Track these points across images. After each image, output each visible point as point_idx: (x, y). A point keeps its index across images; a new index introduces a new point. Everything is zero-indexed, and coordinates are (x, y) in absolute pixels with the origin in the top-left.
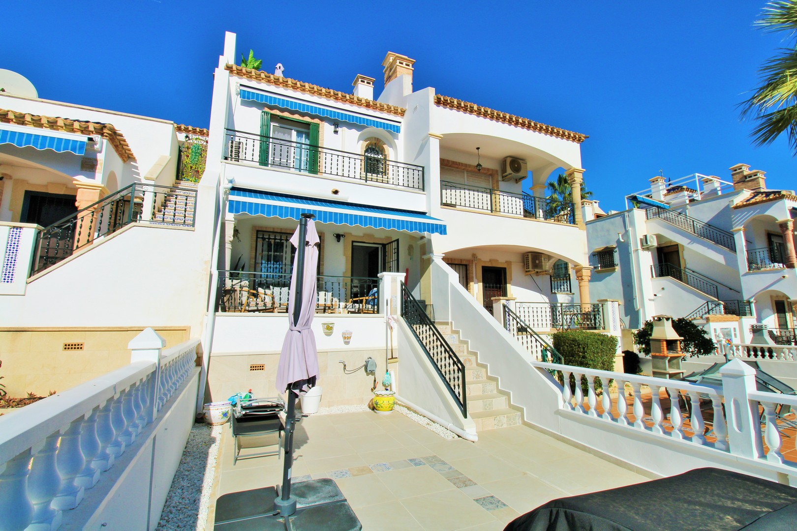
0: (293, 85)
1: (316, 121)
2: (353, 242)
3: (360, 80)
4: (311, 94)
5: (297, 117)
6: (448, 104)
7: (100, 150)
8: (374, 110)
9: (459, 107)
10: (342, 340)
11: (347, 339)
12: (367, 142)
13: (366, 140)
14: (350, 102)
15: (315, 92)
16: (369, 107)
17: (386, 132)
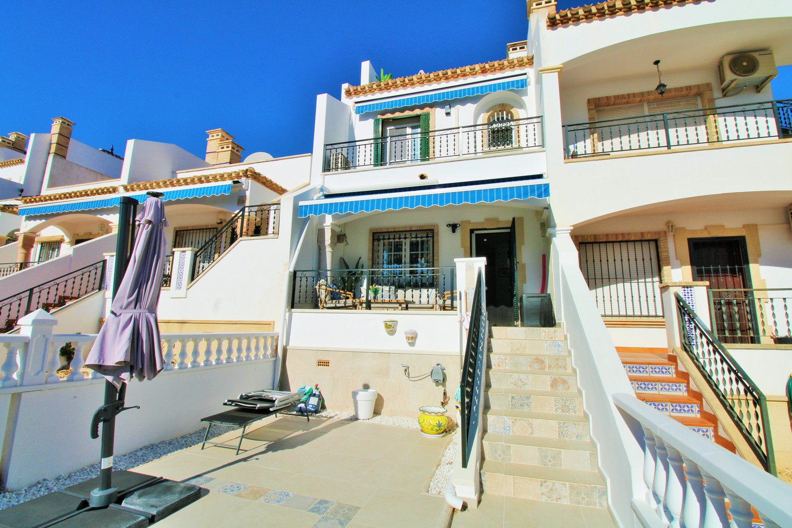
0: (402, 83)
1: (427, 110)
2: (472, 231)
3: (511, 49)
4: (421, 85)
5: (408, 113)
6: (570, 19)
8: (492, 73)
9: (589, 16)
10: (405, 342)
11: (412, 339)
12: (490, 113)
13: (488, 111)
14: (463, 76)
15: (424, 81)
16: (486, 72)
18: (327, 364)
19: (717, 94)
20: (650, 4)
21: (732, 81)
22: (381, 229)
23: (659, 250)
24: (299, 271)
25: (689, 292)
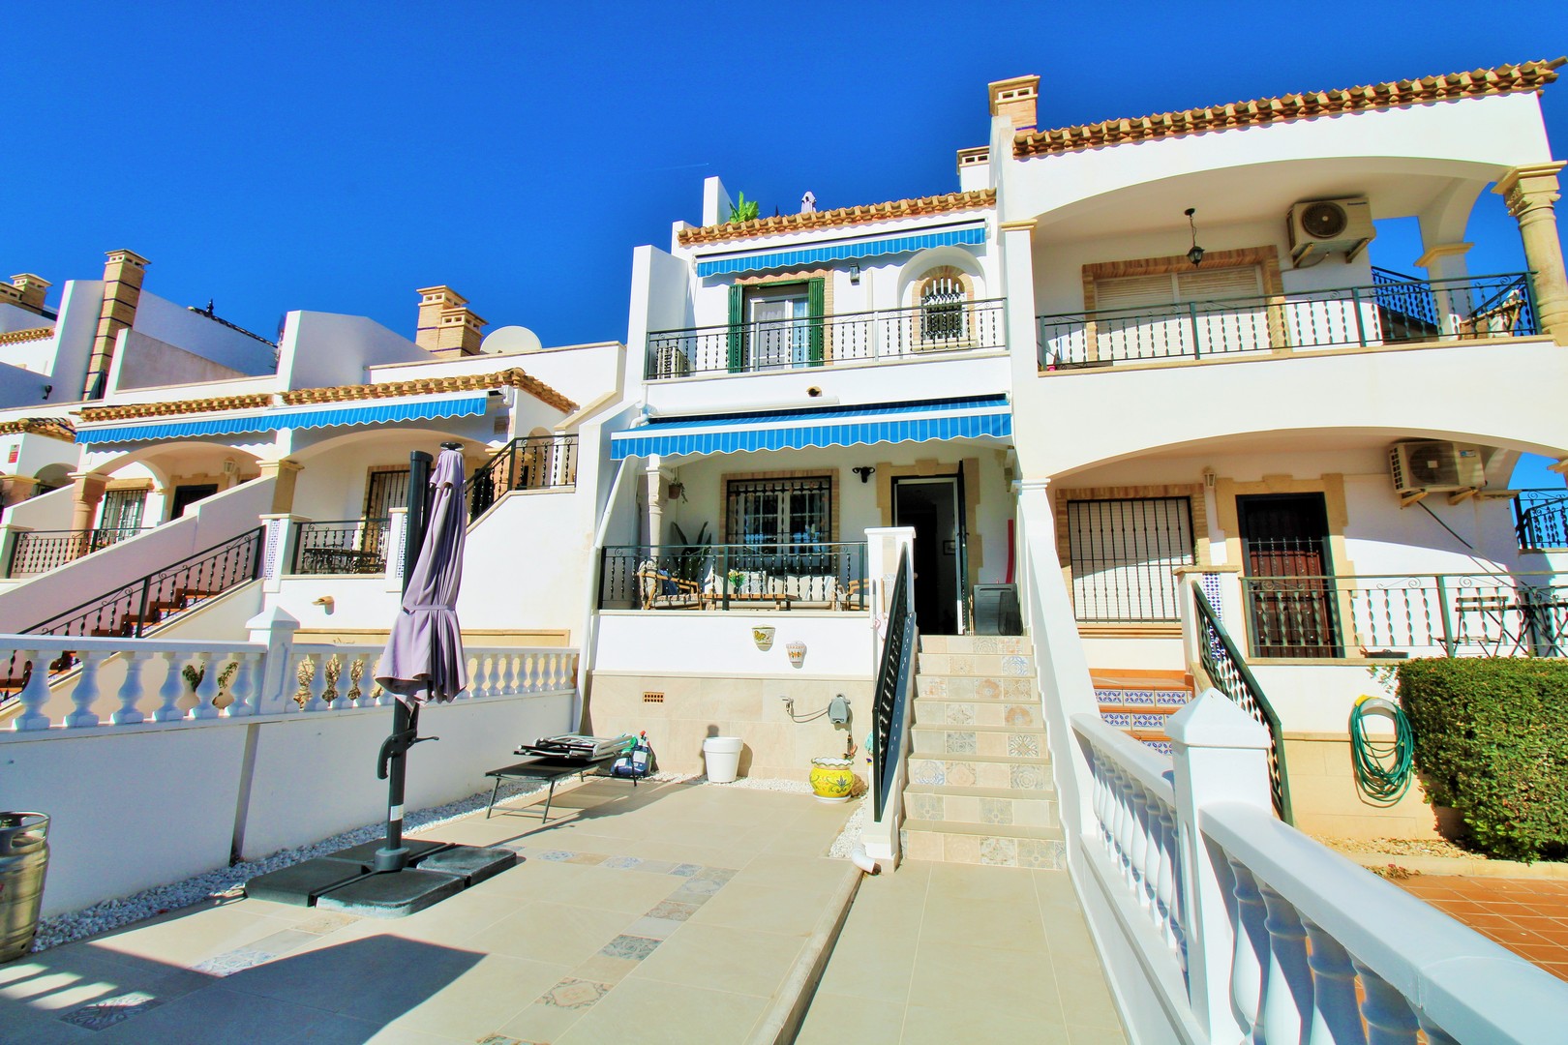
0: (777, 226)
1: (819, 273)
2: (895, 480)
3: (964, 159)
4: (809, 229)
5: (786, 277)
6: (1049, 145)
7: (511, 403)
8: (929, 215)
9: (1078, 142)
10: (787, 660)
11: (798, 656)
12: (924, 281)
13: (921, 278)
14: (879, 218)
15: (814, 224)
16: (919, 213)
17: (958, 249)
18: (660, 699)
19: (1285, 263)
20: (1172, 128)
21: (1306, 246)
22: (741, 474)
23: (1193, 514)
24: (610, 547)
25: (1214, 580)
